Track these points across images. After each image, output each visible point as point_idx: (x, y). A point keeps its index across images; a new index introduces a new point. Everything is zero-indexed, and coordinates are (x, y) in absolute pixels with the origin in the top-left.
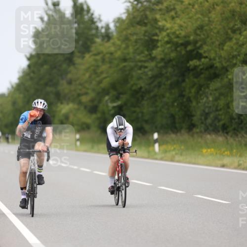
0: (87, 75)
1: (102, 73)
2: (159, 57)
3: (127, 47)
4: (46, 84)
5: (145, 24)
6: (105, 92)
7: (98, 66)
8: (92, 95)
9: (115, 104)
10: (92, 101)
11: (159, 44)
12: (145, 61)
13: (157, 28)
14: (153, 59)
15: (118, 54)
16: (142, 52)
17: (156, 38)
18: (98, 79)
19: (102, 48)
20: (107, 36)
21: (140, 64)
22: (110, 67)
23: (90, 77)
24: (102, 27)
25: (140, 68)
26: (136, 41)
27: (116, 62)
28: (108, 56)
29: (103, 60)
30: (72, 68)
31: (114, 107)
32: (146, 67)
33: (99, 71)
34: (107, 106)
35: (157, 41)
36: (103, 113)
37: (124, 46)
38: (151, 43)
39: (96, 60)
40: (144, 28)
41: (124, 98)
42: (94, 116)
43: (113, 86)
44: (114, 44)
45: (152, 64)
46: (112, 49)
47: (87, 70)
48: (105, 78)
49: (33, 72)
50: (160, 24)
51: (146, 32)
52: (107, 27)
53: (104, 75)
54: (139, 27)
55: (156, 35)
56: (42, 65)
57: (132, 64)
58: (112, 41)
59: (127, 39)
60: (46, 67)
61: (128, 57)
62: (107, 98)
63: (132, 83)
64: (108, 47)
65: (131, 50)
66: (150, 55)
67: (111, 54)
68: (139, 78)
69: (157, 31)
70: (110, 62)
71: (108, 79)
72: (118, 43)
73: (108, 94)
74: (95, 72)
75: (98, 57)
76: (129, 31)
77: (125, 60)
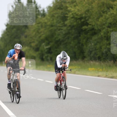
0: (34, 33)
1: (41, 32)
2: (68, 25)
3: (53, 20)
4: (15, 38)
5: (62, 9)
6: (43, 41)
7: (39, 29)
8: (36, 42)
9: (47, 47)
10: (36, 45)
11: (68, 18)
12: (62, 27)
13: (67, 11)
14: (65, 25)
15: (49, 23)
16: (60, 22)
17: (67, 15)
18: (39, 35)
19: (41, 21)
20: (44, 15)
21: (59, 28)
22: (45, 30)
23: (36, 34)
24: (41, 11)
25: (59, 30)
26: (57, 17)
27: (48, 27)
28: (44, 24)
29: (42, 26)
30: (27, 30)
31: (47, 49)
32: (62, 29)
33: (40, 31)
34: (44, 48)
35: (67, 17)
36: (42, 51)
37: (51, 19)
38: (64, 18)
39: (38, 26)
40: (61, 11)
41: (51, 44)
42: (37, 53)
43: (47, 38)
44: (47, 19)
45: (65, 28)
46: (46, 21)
47: (34, 31)
48: (43, 35)
49: (9, 32)
50: (69, 9)
51: (62, 12)
52: (44, 11)
53: (42, 33)
54: (59, 10)
55: (67, 14)
56: (13, 29)
57: (56, 28)
58: (46, 17)
59: (53, 16)
60: (14, 29)
61: (53, 25)
62: (43, 44)
63: (55, 37)
64: (44, 20)
65: (55, 21)
66: (64, 23)
67: (46, 23)
68: (59, 35)
69: (67, 12)
70: (45, 27)
71: (44, 35)
72: (49, 18)
73: (44, 42)
74: (38, 32)
75: (40, 25)
76: (54, 12)
77: (52, 26)
